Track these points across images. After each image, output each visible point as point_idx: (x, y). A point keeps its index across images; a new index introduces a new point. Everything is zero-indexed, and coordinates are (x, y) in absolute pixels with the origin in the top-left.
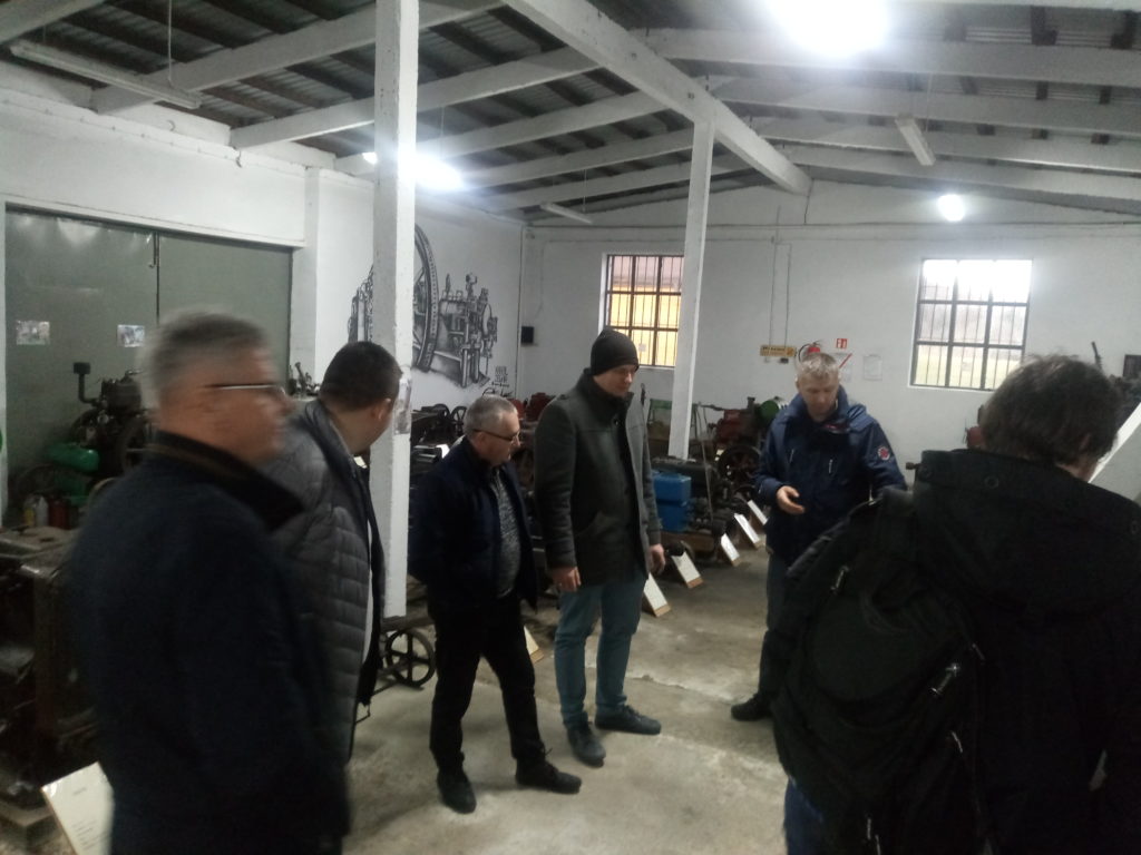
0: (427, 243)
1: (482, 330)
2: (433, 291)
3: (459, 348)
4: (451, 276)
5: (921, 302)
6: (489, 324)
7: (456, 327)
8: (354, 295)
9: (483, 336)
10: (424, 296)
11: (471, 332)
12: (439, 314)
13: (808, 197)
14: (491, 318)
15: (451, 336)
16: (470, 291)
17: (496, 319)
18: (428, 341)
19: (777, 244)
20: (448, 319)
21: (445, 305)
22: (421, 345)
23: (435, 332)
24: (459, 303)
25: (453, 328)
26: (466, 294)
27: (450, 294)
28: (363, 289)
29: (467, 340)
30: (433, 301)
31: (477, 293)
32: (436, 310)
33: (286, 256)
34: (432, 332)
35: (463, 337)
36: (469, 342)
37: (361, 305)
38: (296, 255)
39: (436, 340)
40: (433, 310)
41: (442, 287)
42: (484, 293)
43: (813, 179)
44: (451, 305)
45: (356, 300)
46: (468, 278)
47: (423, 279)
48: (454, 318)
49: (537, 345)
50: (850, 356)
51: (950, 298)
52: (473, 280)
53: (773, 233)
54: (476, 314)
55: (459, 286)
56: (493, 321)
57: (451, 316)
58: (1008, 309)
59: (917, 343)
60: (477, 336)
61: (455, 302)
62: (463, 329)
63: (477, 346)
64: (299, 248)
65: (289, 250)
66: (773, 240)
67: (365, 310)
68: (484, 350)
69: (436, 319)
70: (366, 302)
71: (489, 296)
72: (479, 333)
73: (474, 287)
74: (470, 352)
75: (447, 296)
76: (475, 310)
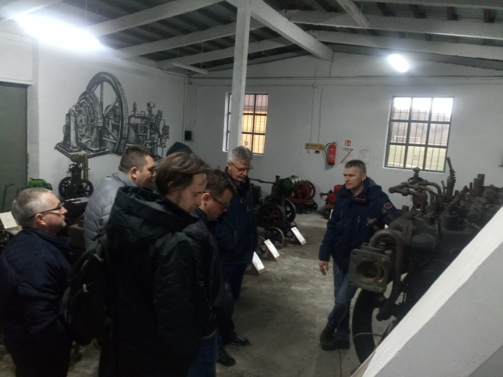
0: (120, 85)
1: (158, 132)
2: (124, 112)
3: (143, 143)
4: (136, 103)
5: (392, 121)
6: (163, 130)
7: (141, 131)
8: (67, 112)
9: (160, 136)
10: (118, 114)
11: (151, 134)
12: (129, 124)
13: (332, 62)
14: (165, 126)
15: (137, 136)
16: (150, 112)
17: (168, 127)
18: (121, 138)
19: (314, 88)
20: (135, 127)
21: (133, 119)
22: (116, 140)
23: (126, 133)
24: (143, 118)
25: (139, 131)
26: (147, 113)
27: (136, 113)
28: (74, 109)
29: (148, 138)
30: (125, 117)
31: (155, 112)
32: (127, 121)
33: (23, 90)
34: (124, 133)
35: (146, 136)
36: (150, 139)
37: (73, 118)
38: (29, 89)
39: (127, 138)
40: (125, 121)
41: (131, 108)
42: (160, 113)
43: (334, 51)
44: (136, 119)
45: (68, 115)
46: (148, 105)
47: (117, 104)
48: (139, 126)
49: (193, 141)
50: (352, 150)
51: (408, 119)
52: (152, 105)
53: (312, 82)
54: (154, 124)
55: (142, 109)
56: (166, 128)
57: (137, 125)
58: (439, 125)
59: (389, 144)
60: (156, 136)
61: (140, 117)
62: (145, 132)
63: (155, 141)
64: (30, 85)
65: (25, 87)
66: (312, 85)
67: (76, 122)
68: (160, 143)
69: (127, 126)
70: (76, 117)
71: (163, 115)
72: (157, 134)
73: (152, 109)
74: (150, 144)
75: (134, 114)
76: (154, 122)
